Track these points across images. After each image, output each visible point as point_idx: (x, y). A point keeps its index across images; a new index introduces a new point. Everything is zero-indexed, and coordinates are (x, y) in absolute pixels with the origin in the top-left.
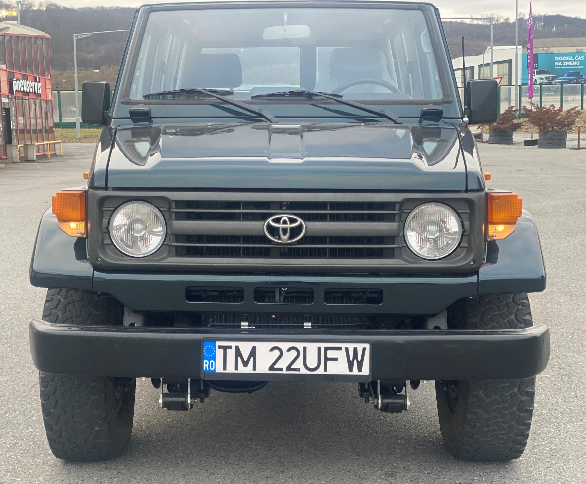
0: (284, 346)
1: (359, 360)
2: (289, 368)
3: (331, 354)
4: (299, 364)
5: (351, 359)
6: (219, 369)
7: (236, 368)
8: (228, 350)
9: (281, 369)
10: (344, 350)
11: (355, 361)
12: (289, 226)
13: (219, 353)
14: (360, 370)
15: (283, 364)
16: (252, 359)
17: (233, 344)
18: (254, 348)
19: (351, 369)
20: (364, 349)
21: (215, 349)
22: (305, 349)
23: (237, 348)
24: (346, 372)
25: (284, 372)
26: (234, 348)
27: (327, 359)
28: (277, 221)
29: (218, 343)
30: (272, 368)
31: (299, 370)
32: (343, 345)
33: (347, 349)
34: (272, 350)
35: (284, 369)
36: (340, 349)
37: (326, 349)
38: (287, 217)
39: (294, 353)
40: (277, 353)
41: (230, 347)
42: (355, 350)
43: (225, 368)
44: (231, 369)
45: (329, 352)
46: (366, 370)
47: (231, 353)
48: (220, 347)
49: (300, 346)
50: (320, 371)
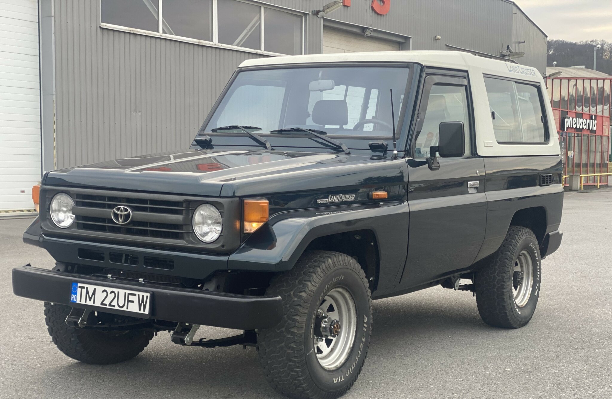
0: (109, 290)
1: (144, 304)
2: (110, 305)
3: (131, 298)
4: (114, 303)
5: (140, 303)
6: (78, 302)
7: (86, 302)
8: (83, 289)
9: (106, 305)
10: (137, 295)
11: (142, 304)
12: (123, 213)
13: (79, 290)
14: (144, 310)
15: (107, 302)
16: (93, 296)
17: (85, 286)
18: (95, 289)
19: (140, 310)
20: (147, 296)
21: (77, 288)
22: (118, 292)
23: (87, 288)
24: (137, 311)
25: (108, 307)
26: (86, 288)
27: (129, 301)
28: (118, 209)
29: (79, 285)
30: (102, 304)
31: (114, 306)
32: (137, 293)
33: (139, 295)
34: (103, 292)
35: (108, 305)
36: (135, 295)
37: (129, 294)
38: (123, 208)
39: (113, 294)
40: (105, 293)
41: (84, 288)
42: (143, 296)
43: (80, 301)
44: (83, 302)
45: (130, 296)
46: (147, 312)
47: (84, 291)
48: (80, 287)
49: (116, 290)
50: (124, 309)
